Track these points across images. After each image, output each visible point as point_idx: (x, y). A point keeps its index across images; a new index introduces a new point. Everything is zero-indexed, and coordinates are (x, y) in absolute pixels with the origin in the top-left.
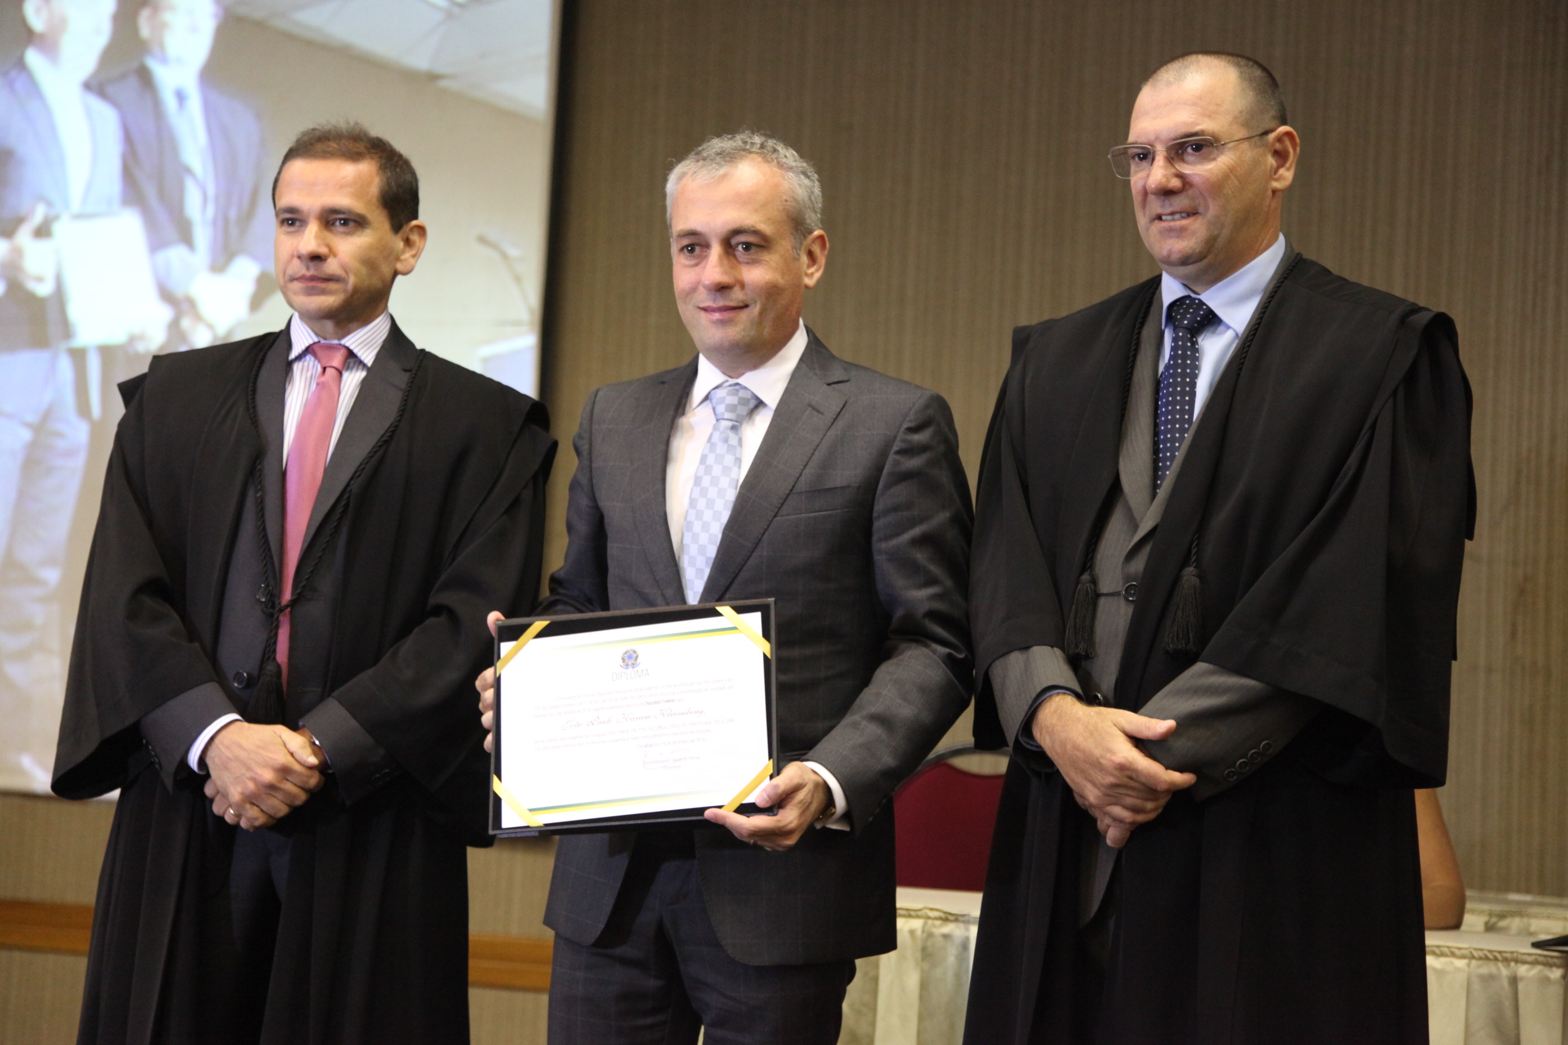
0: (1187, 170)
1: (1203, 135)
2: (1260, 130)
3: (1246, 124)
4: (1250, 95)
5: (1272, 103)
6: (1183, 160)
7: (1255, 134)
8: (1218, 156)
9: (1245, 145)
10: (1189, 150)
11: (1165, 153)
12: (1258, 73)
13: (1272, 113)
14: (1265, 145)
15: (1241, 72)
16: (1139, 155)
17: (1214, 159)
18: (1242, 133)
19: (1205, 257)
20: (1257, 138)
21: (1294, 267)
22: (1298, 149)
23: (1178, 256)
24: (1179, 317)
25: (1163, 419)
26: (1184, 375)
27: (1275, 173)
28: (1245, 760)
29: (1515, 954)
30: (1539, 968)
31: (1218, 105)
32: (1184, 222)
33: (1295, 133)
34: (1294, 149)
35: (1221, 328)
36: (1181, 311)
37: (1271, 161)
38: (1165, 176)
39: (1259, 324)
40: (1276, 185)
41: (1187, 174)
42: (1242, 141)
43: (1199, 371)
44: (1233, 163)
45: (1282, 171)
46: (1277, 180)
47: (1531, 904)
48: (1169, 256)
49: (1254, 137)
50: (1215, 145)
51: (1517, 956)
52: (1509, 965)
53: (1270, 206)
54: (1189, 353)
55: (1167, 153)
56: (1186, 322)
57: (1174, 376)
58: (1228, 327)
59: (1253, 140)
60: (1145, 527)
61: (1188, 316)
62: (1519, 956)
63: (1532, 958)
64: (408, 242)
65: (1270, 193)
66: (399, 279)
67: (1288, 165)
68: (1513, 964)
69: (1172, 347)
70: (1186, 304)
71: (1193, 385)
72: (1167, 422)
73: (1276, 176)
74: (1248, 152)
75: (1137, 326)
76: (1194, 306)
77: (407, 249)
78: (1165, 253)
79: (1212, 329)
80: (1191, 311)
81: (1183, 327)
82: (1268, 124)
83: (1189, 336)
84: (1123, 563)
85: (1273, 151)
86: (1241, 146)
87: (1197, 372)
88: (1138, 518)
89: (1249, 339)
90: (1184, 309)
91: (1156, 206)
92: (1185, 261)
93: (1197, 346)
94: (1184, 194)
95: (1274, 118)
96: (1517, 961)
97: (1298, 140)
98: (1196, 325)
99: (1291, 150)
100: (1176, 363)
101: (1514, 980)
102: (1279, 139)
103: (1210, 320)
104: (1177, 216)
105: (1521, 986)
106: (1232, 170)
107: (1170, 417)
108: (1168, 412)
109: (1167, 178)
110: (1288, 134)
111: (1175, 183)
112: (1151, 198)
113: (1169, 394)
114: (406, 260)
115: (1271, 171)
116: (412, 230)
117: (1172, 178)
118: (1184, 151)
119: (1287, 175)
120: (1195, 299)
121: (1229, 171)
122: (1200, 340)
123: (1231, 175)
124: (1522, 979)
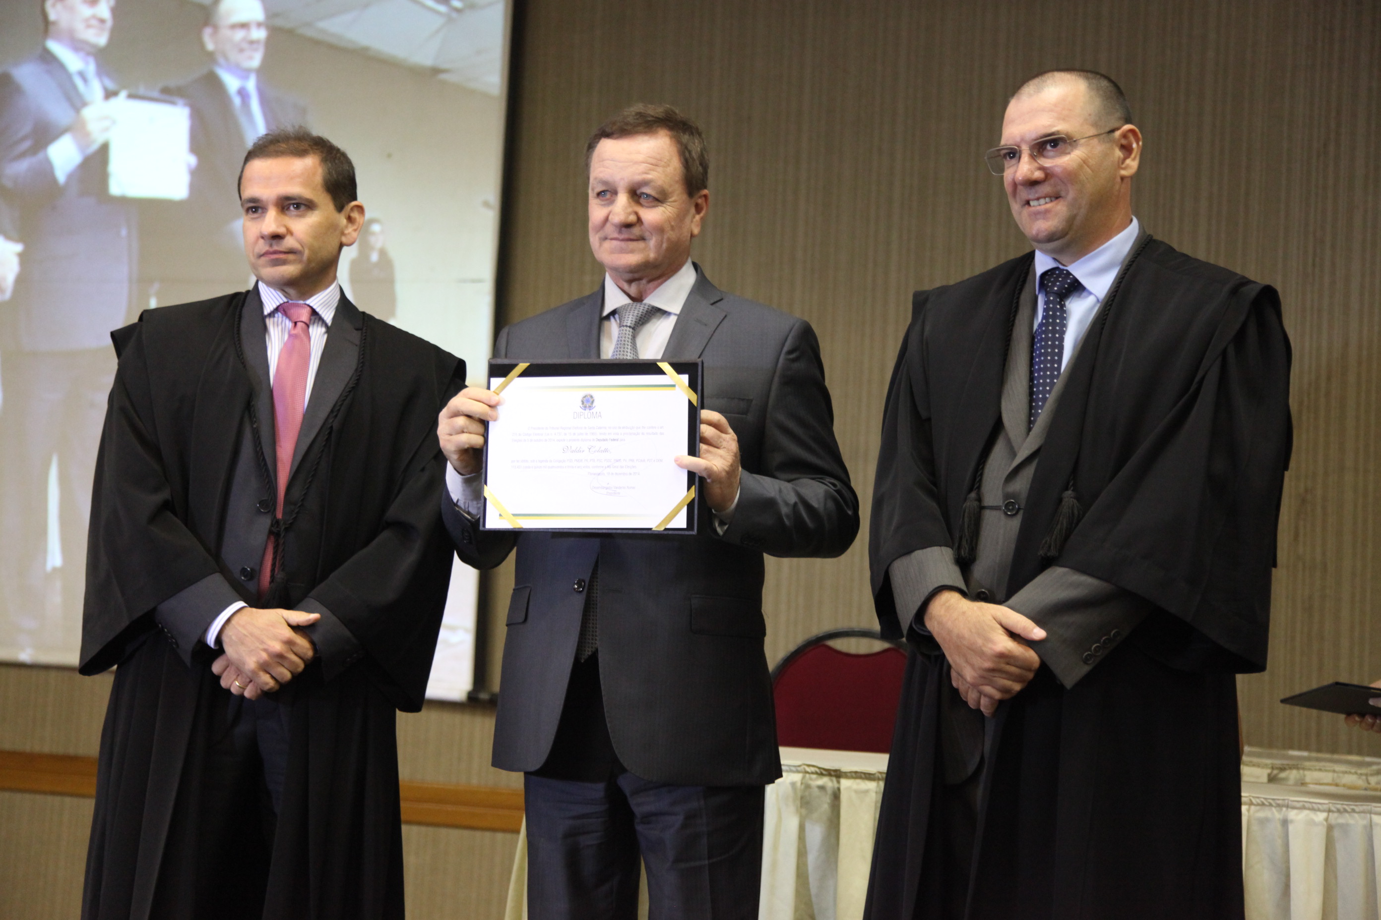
0: (1047, 163)
1: (1059, 134)
2: (1108, 129)
3: (1095, 125)
4: (1098, 102)
5: (1117, 107)
6: (1044, 156)
7: (1103, 132)
8: (1072, 150)
9: (1095, 141)
10: (1049, 147)
11: (1029, 152)
12: (1104, 83)
13: (1118, 114)
14: (1113, 141)
15: (1090, 84)
16: (1009, 154)
17: (1069, 153)
18: (1092, 131)
19: (1066, 234)
20: (1104, 135)
21: (1146, 245)
22: (1141, 143)
23: (1044, 234)
24: (1050, 284)
25: (1037, 367)
26: (1054, 332)
27: (1123, 163)
28: (1098, 644)
29: (1286, 801)
30: (1306, 812)
31: (1070, 110)
32: (1049, 206)
33: (1137, 130)
34: (1138, 143)
35: (1085, 294)
36: (1052, 279)
37: (1118, 153)
38: (1029, 170)
39: (1117, 291)
40: (1123, 173)
41: (1046, 167)
42: (1091, 138)
43: (1066, 329)
44: (1085, 156)
45: (1128, 161)
46: (1124, 169)
47: (1309, 759)
48: (1037, 235)
49: (1102, 134)
50: (1068, 141)
51: (1288, 802)
52: (1281, 810)
53: (1119, 191)
54: (1058, 314)
55: (1031, 151)
56: (1056, 289)
57: (1045, 332)
58: (1090, 293)
59: (1102, 137)
60: (1022, 454)
61: (1058, 284)
62: (1290, 803)
63: (1301, 804)
64: (350, 219)
65: (1119, 180)
66: (345, 249)
67: (1133, 156)
68: (1284, 809)
69: (1044, 309)
70: (1056, 274)
71: (1061, 340)
72: (1040, 369)
73: (1123, 166)
74: (1098, 148)
75: (1017, 292)
76: (1063, 276)
77: (350, 225)
78: (1034, 232)
79: (1077, 294)
80: (1060, 279)
81: (1053, 293)
82: (1114, 124)
83: (1058, 300)
84: (1004, 484)
85: (1120, 145)
86: (1091, 141)
87: (1064, 329)
88: (1016, 449)
89: (1109, 304)
90: (1054, 278)
91: (1024, 194)
92: (1051, 238)
93: (1065, 308)
94: (1046, 183)
95: (1120, 119)
96: (1287, 807)
97: (1140, 135)
98: (1064, 291)
99: (1135, 145)
100: (1047, 322)
101: (1285, 823)
102: (1124, 136)
103: (1076, 288)
104: (1042, 201)
105: (1291, 828)
106: (1085, 162)
107: (1042, 366)
108: (1041, 362)
109: (1032, 171)
110: (1131, 131)
111: (1038, 175)
112: (1020, 187)
113: (1042, 347)
114: (349, 234)
115: (1118, 162)
116: (352, 209)
117: (1035, 171)
118: (1045, 149)
119: (1133, 164)
120: (1064, 270)
121: (1082, 163)
122: (1067, 303)
123: (1084, 165)
124: (1292, 821)
